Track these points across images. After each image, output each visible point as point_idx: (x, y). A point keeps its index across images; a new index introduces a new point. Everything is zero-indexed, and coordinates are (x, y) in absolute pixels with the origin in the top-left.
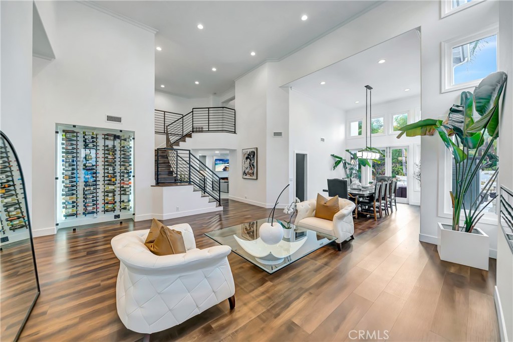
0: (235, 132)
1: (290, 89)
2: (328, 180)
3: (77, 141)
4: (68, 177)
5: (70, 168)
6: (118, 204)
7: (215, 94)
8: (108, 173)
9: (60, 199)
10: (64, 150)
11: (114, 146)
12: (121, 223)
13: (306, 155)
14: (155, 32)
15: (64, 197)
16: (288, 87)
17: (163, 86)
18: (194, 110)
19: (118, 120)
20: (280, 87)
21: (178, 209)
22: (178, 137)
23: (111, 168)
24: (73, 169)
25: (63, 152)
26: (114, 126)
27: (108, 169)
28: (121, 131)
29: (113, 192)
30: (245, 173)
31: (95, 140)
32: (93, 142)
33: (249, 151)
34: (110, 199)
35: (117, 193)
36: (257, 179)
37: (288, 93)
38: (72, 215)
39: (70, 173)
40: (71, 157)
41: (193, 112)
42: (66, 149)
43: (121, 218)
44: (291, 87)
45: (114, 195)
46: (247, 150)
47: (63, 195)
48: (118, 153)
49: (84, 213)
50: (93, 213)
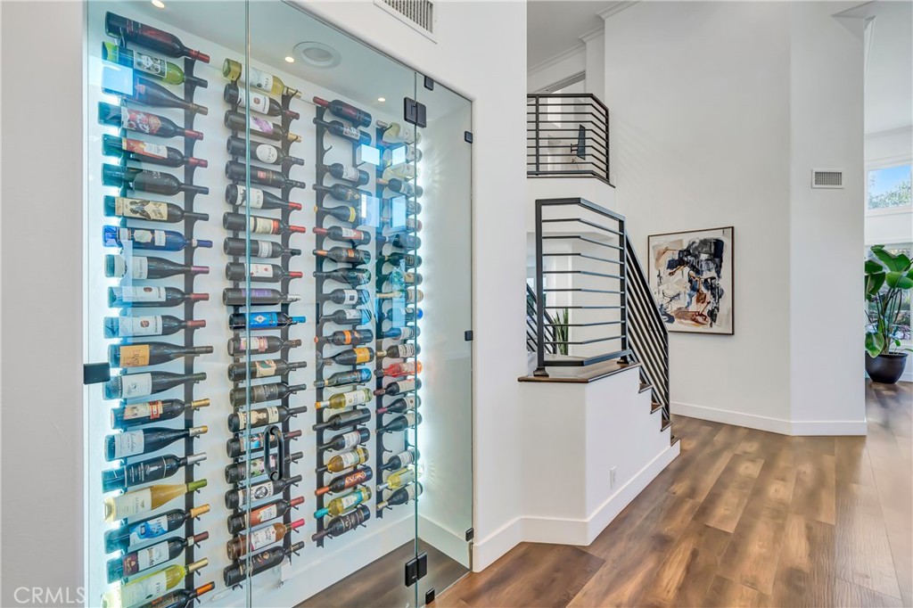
0: (607, 180)
3: (191, 112)
4: (145, 351)
5: (158, 292)
8: (339, 318)
10: (115, 161)
15: (117, 492)
16: (859, 16)
20: (837, 14)
25: (109, 177)
27: (337, 298)
34: (349, 459)
36: (733, 334)
39: (153, 322)
40: (164, 210)
42: (127, 155)
44: (871, 19)
47: (112, 481)
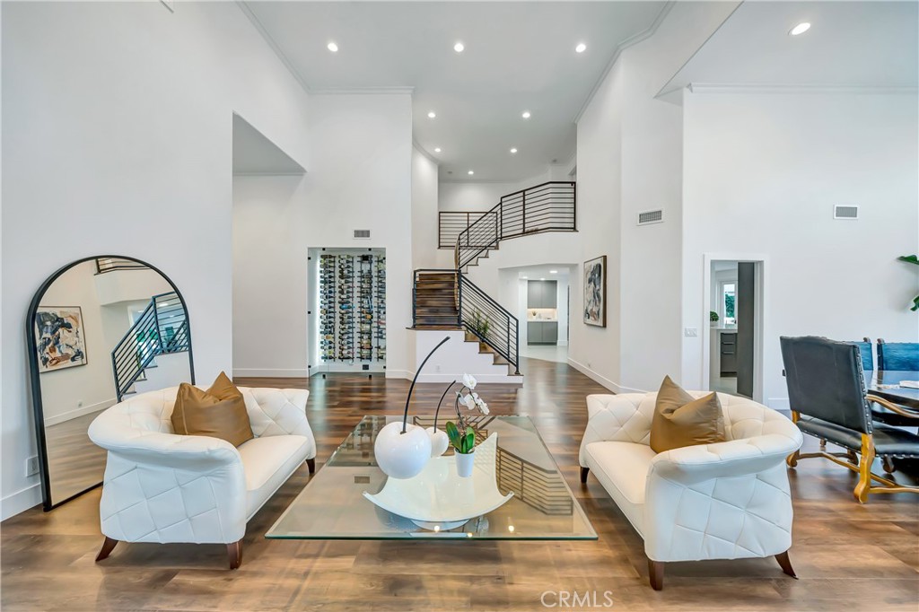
0: (574, 229)
1: (686, 91)
2: (781, 338)
4: (325, 311)
5: (328, 301)
6: (374, 350)
7: (555, 161)
8: (364, 307)
9: (318, 338)
10: (322, 279)
11: (370, 272)
12: (370, 376)
13: (761, 263)
14: (410, 91)
15: (322, 335)
16: (679, 89)
17: (471, 173)
18: (503, 200)
19: (365, 234)
20: (655, 97)
21: (438, 368)
22: (476, 251)
23: (365, 301)
24: (330, 302)
25: (321, 282)
26: (363, 243)
27: (363, 302)
28: (370, 249)
29: (370, 333)
30: (587, 314)
31: (350, 264)
32: (348, 267)
33: (594, 263)
34: (366, 342)
35: (374, 335)
36: (605, 326)
37: (680, 103)
38: (330, 358)
39: (327, 307)
40: (329, 287)
41: (501, 204)
42: (324, 278)
43: (371, 370)
44: (689, 86)
45: (370, 338)
46: (590, 263)
47: (321, 332)
48: (375, 280)
49: (339, 358)
50: (348, 358)
